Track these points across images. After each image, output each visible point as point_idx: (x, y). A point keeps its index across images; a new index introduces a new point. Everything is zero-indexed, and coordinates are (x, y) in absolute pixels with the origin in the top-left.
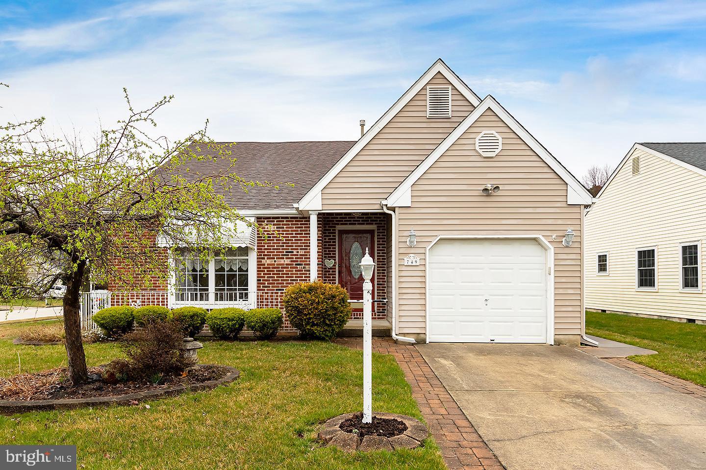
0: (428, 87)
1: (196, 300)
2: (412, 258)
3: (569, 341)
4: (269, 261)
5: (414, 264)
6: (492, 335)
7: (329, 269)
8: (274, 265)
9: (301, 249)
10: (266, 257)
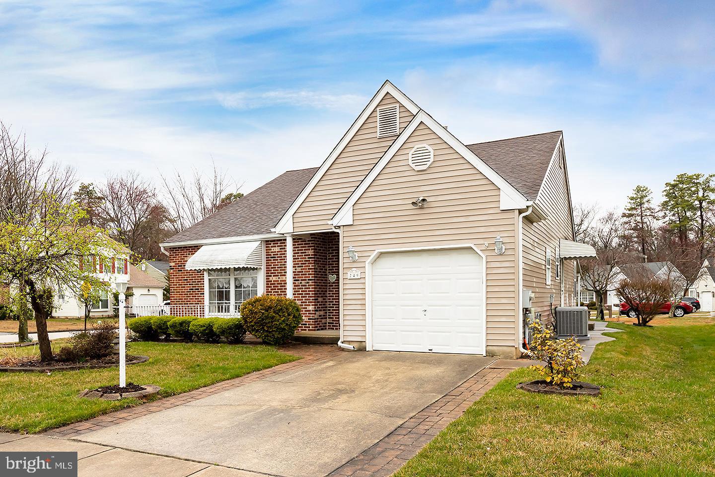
0: (378, 109)
1: (222, 312)
2: (354, 272)
3: (503, 353)
4: (274, 278)
5: (356, 277)
6: (430, 345)
7: (332, 283)
8: (278, 281)
9: (298, 267)
10: (272, 275)
